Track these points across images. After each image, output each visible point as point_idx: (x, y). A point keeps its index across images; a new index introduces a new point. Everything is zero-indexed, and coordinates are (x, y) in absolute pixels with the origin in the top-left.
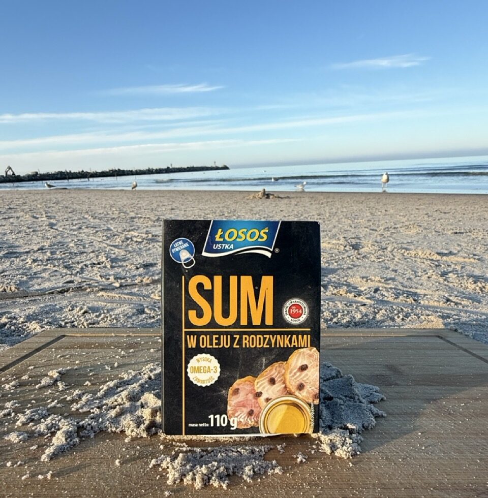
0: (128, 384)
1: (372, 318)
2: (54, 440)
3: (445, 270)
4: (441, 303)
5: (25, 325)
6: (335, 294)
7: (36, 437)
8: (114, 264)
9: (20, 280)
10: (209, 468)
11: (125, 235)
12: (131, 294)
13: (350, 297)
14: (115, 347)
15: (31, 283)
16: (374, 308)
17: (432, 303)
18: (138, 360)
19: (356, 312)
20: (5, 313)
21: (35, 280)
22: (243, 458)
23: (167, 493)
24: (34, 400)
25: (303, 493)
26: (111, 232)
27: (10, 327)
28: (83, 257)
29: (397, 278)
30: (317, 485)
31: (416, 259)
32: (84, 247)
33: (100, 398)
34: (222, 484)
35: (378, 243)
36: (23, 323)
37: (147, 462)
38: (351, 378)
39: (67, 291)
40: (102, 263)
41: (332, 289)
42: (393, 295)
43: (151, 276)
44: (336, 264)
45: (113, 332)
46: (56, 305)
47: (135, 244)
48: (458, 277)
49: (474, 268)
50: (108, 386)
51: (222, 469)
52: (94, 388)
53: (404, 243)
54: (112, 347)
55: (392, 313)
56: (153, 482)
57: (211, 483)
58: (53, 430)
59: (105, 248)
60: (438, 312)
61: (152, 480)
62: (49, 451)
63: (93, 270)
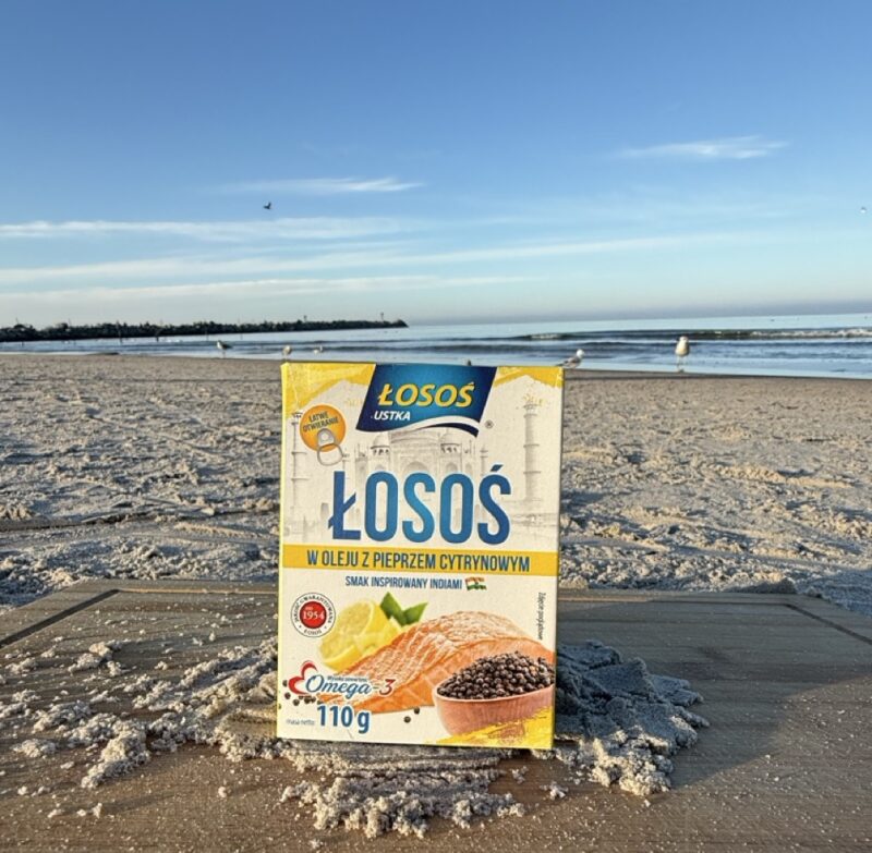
0: (236, 669)
1: (668, 576)
2: (104, 754)
3: (794, 499)
4: (789, 553)
5: (44, 575)
6: (600, 535)
7: (70, 749)
8: (203, 478)
9: (34, 501)
10: (392, 801)
11: (224, 431)
12: (236, 527)
13: (628, 541)
14: (210, 610)
15: (54, 505)
16: (671, 559)
17: (772, 553)
18: (253, 631)
19: (639, 565)
20: (7, 554)
21: (63, 501)
22: (450, 787)
23: (314, 844)
24: (65, 689)
25: (564, 848)
26: (198, 426)
27: (17, 578)
28: (149, 465)
29: (709, 511)
30: (588, 835)
31: (742, 481)
32: (150, 449)
33: (184, 689)
34: (416, 830)
35: (673, 453)
36: (40, 570)
37: (276, 793)
38: (639, 663)
39: (120, 520)
40: (183, 475)
41: (594, 527)
42: (703, 538)
43: (269, 498)
44: (599, 486)
45: (205, 587)
46: (99, 543)
47: (241, 447)
48: (818, 510)
49: (845, 497)
50: (200, 670)
51: (415, 803)
52: (174, 673)
53: (719, 456)
54: (204, 610)
55: (703, 567)
56: (289, 824)
57: (394, 828)
58: (102, 738)
59: (188, 451)
60: (784, 567)
61: (286, 822)
62: (95, 771)
63: (166, 487)
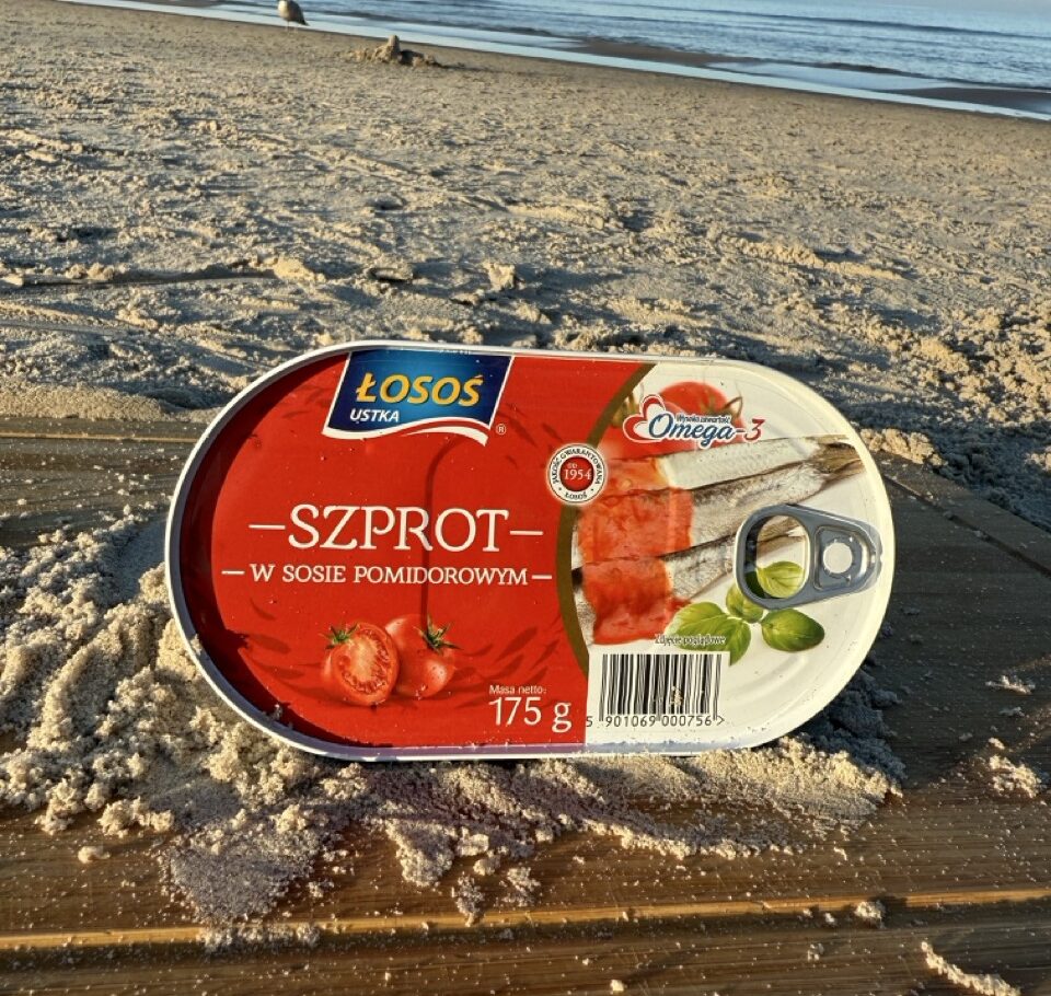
31: (769, 264)
44: (581, 263)
48: (851, 310)
53: (747, 223)
